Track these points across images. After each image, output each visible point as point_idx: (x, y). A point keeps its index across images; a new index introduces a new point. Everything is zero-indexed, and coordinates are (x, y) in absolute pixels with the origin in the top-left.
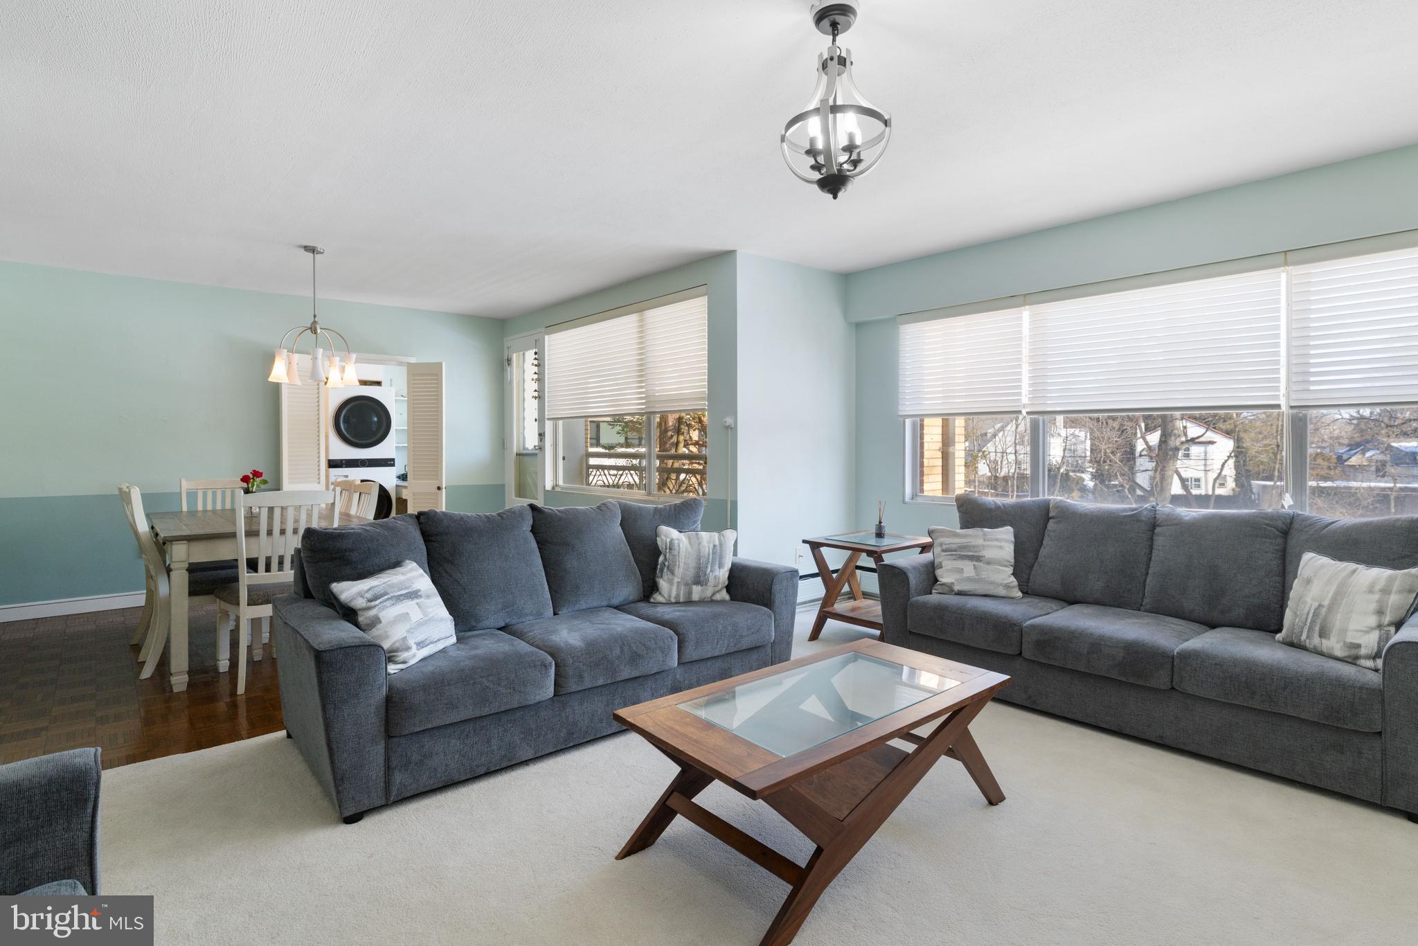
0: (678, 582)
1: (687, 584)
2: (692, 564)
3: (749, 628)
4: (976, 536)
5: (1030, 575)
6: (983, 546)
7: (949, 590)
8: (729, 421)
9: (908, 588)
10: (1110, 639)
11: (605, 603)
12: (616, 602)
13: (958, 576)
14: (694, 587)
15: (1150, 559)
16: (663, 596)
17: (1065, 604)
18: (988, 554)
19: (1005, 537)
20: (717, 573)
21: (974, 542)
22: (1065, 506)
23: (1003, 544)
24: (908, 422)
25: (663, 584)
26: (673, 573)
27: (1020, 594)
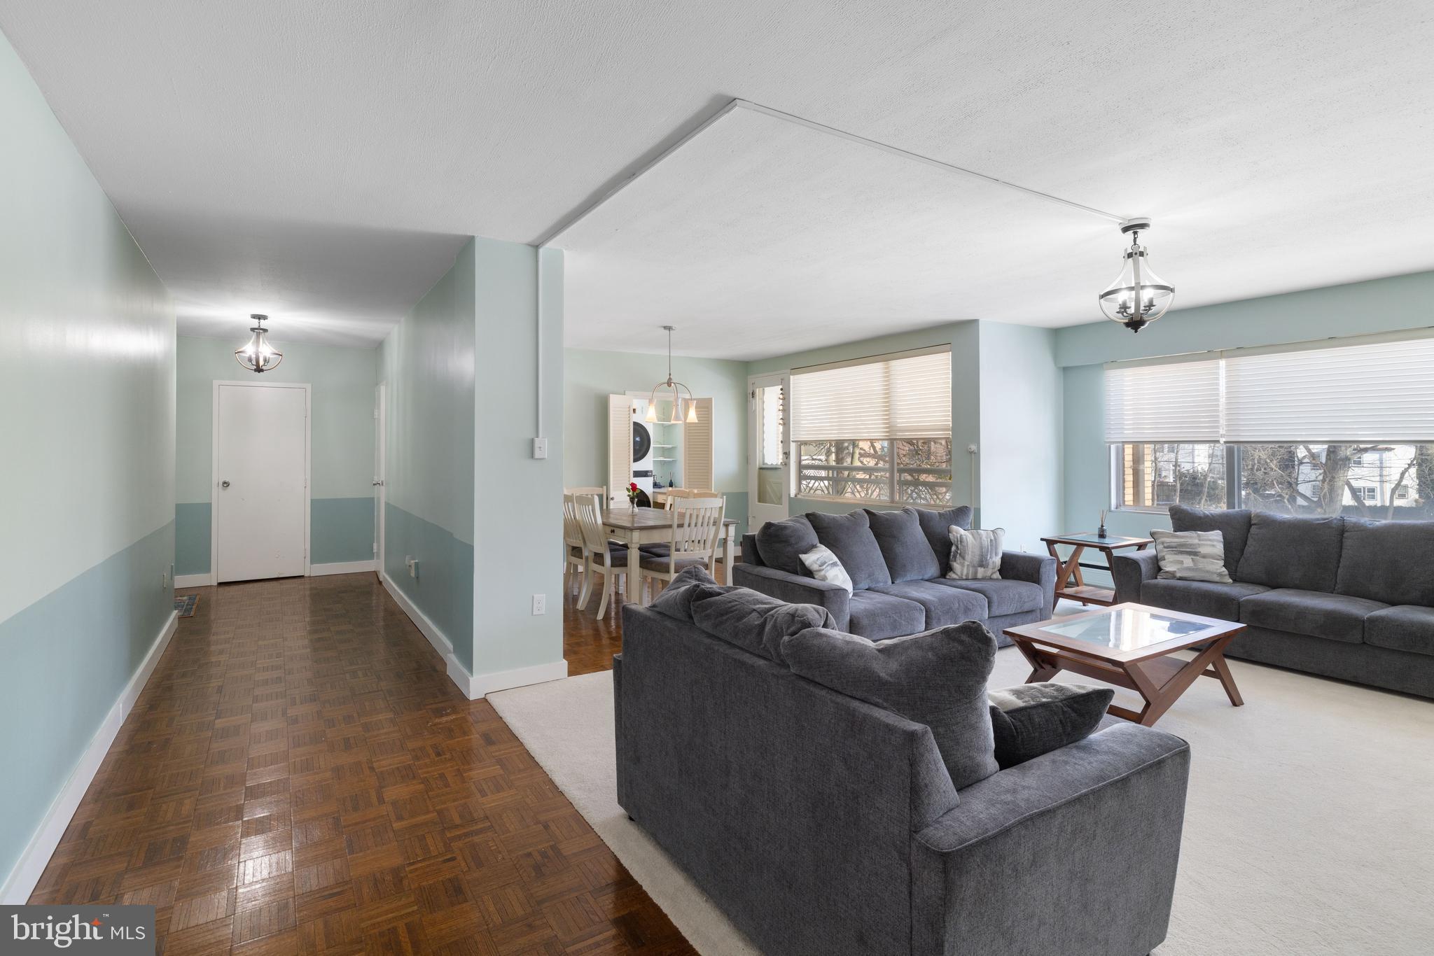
0: (968, 565)
1: (974, 566)
2: (977, 552)
3: (1029, 597)
4: (1191, 537)
5: (1237, 567)
6: (1199, 544)
7: (1172, 575)
8: (973, 447)
9: (1141, 573)
10: (1313, 609)
11: (921, 578)
12: (926, 577)
13: (1179, 566)
14: (979, 568)
15: (1340, 556)
16: (957, 575)
17: (1269, 589)
18: (1203, 550)
19: (1215, 538)
20: (994, 559)
21: (1190, 541)
22: (1266, 516)
23: (1215, 543)
24: (1113, 447)
25: (956, 566)
26: (964, 558)
27: (1231, 581)
